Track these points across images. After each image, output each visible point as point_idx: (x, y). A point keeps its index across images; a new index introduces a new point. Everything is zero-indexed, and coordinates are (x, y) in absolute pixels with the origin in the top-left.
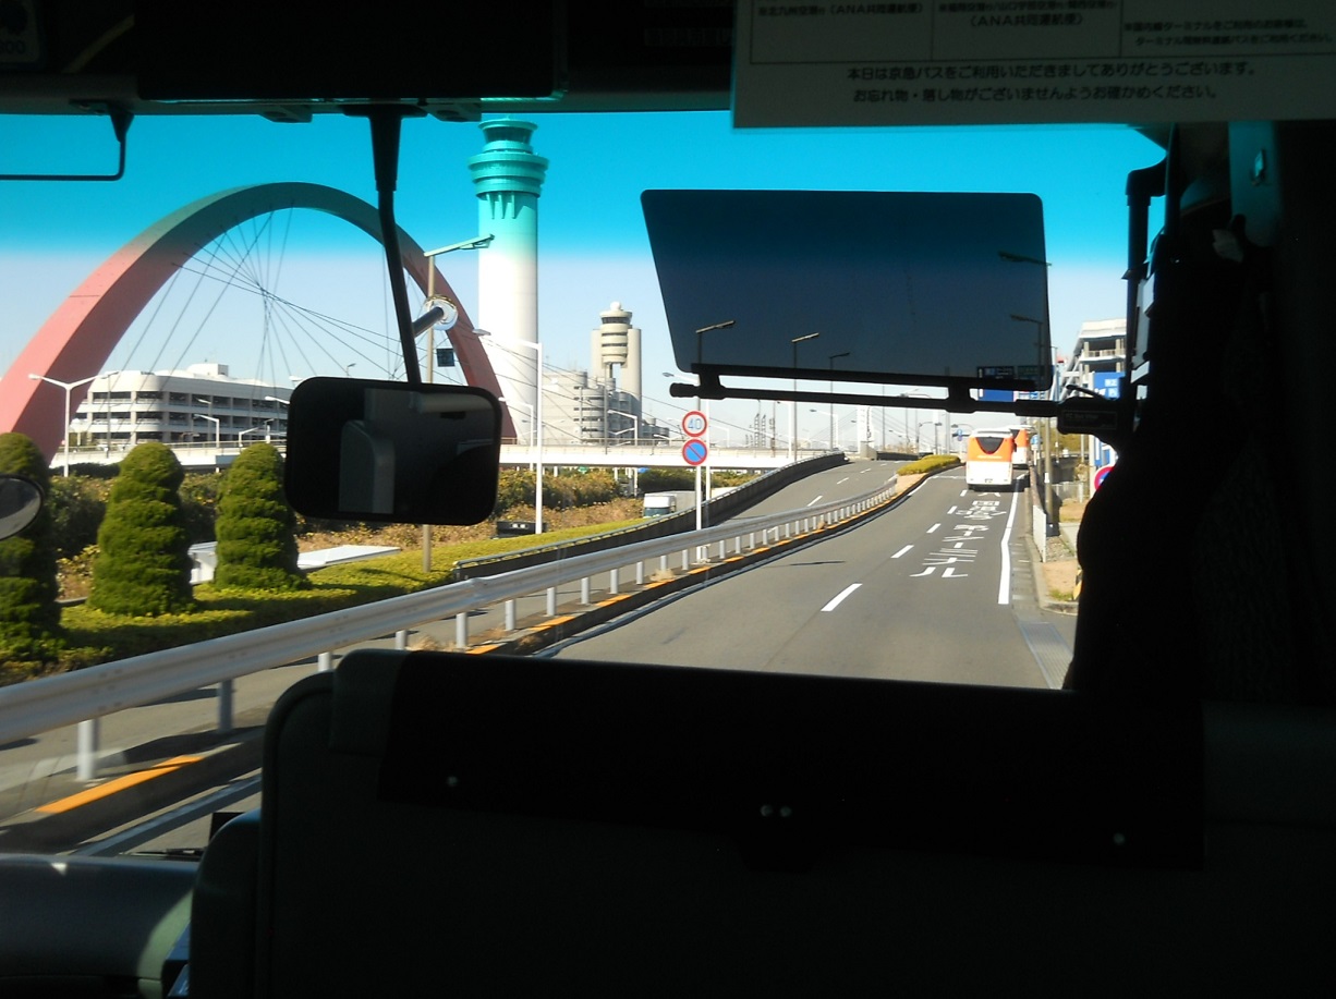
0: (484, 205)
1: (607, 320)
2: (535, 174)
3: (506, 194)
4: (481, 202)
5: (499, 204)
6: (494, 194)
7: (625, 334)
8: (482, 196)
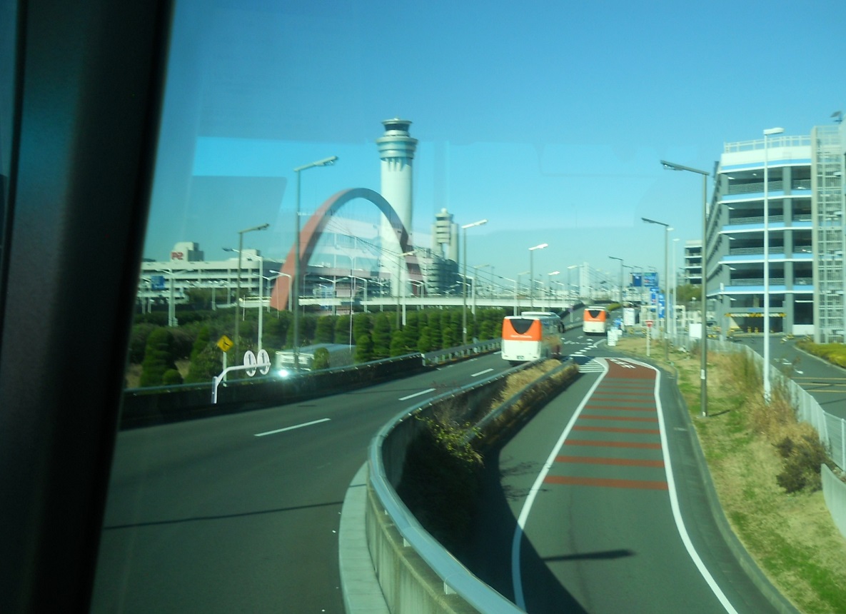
0: (384, 164)
1: (440, 219)
2: (411, 148)
3: (396, 158)
4: (383, 162)
5: (392, 163)
6: (390, 159)
7: (450, 227)
8: (383, 159)
